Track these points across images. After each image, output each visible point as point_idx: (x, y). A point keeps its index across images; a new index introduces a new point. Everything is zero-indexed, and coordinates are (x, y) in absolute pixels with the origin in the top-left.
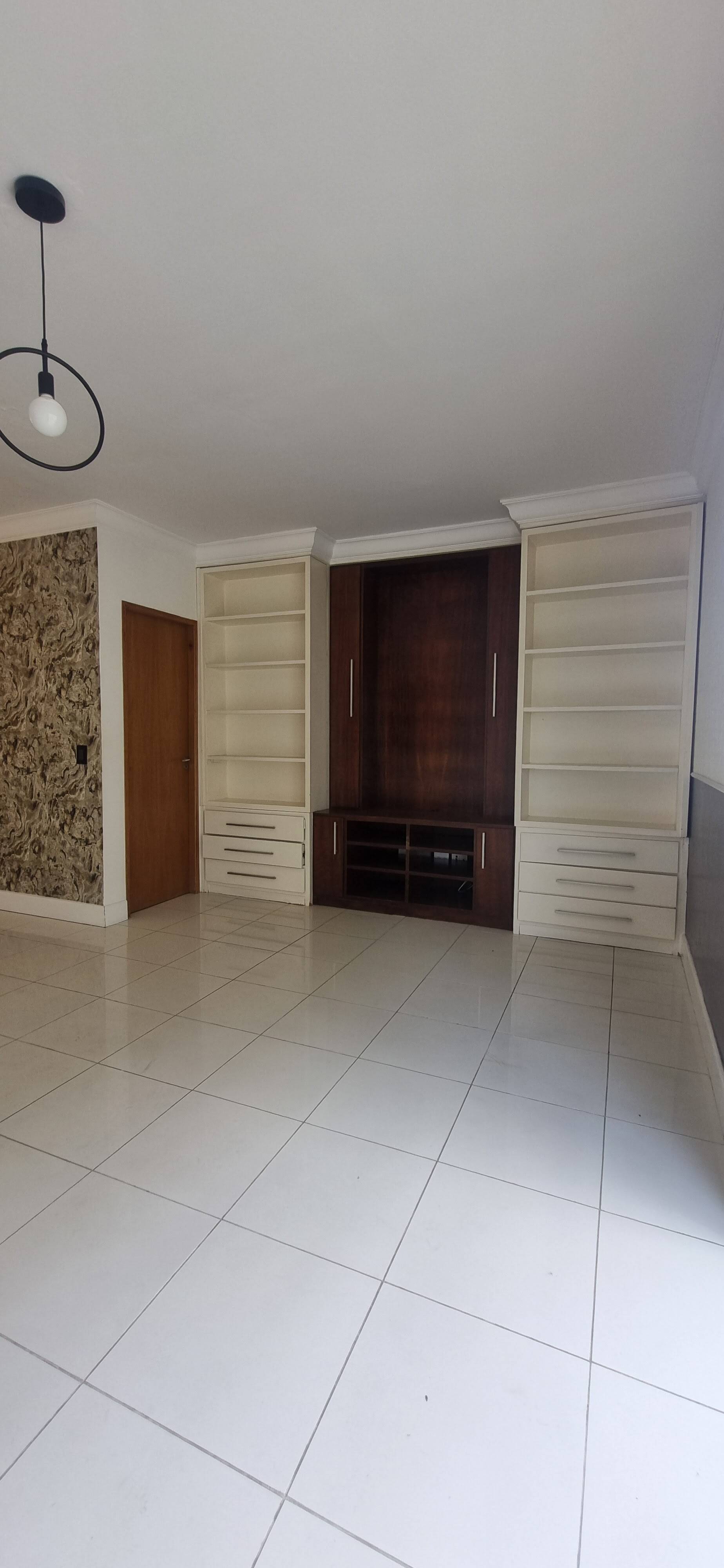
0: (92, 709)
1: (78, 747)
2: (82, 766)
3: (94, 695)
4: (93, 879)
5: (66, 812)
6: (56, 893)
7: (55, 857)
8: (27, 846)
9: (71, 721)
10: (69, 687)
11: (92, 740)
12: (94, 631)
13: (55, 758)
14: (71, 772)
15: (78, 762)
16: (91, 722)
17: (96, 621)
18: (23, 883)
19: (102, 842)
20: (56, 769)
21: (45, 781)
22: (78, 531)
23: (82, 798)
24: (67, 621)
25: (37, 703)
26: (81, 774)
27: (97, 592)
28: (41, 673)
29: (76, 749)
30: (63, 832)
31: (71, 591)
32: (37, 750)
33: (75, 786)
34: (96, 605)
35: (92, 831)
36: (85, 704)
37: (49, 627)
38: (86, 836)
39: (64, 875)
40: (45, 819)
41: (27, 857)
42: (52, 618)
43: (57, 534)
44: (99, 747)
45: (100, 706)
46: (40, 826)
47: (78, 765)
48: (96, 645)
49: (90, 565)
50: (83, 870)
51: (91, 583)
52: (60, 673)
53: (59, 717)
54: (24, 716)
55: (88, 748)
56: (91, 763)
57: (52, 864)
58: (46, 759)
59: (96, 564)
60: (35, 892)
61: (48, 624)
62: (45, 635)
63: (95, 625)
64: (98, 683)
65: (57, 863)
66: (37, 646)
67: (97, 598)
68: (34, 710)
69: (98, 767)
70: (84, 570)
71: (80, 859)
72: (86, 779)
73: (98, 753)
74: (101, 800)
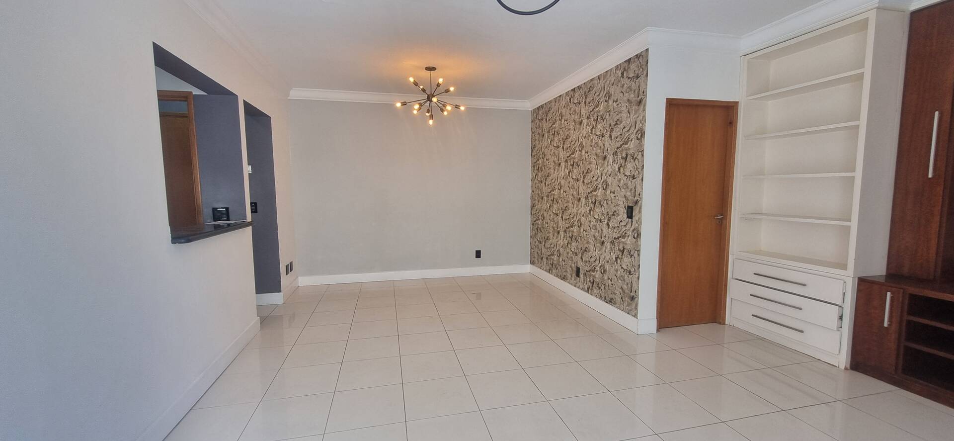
0: (638, 180)
1: (628, 206)
2: (630, 220)
3: (640, 170)
4: (633, 298)
5: (619, 250)
6: (611, 301)
7: (611, 279)
8: (598, 268)
9: (625, 189)
10: (625, 165)
11: (636, 202)
12: (643, 124)
13: (615, 214)
14: (623, 223)
15: (627, 217)
16: (637, 190)
17: (644, 117)
18: (595, 291)
19: (639, 275)
20: (615, 221)
21: (609, 228)
22: (637, 55)
23: (628, 242)
24: (627, 120)
25: (607, 177)
26: (629, 225)
27: (646, 96)
28: (610, 157)
29: (627, 208)
30: (617, 263)
31: (630, 99)
32: (606, 208)
33: (625, 234)
34: (645, 105)
35: (633, 266)
36: (634, 177)
37: (616, 126)
38: (630, 268)
39: (616, 291)
40: (607, 254)
41: (598, 275)
42: (618, 120)
43: (625, 61)
44: (641, 208)
45: (643, 178)
46: (605, 257)
47: (627, 219)
48: (643, 135)
49: (642, 78)
50: (627, 291)
51: (643, 90)
52: (620, 157)
53: (619, 186)
54: (600, 186)
55: (634, 208)
56: (635, 218)
57: (610, 283)
58: (610, 214)
59: (647, 75)
60: (600, 298)
61: (616, 124)
62: (614, 132)
63: (643, 120)
64: (643, 161)
65: (612, 283)
66: (609, 139)
67: (646, 101)
68: (605, 182)
69: (639, 221)
70: (639, 82)
71: (626, 283)
72: (632, 229)
73: (640, 212)
74: (640, 245)
